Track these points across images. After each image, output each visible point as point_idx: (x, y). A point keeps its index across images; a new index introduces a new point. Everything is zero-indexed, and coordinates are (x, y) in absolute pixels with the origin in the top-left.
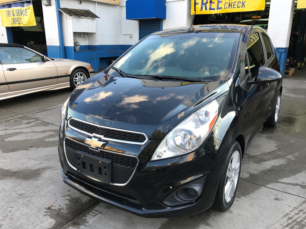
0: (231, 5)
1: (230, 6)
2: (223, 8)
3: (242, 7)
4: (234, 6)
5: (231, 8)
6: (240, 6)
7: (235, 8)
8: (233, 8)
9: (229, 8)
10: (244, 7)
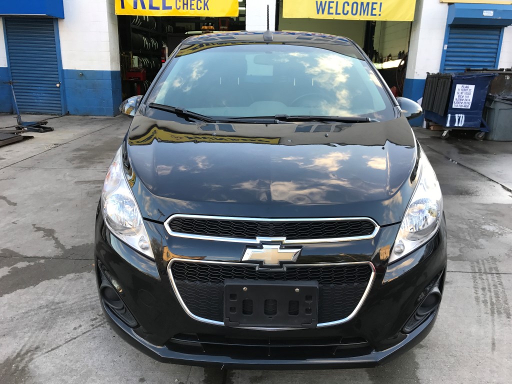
0: (187, 4)
1: (185, 6)
2: (174, 7)
3: (204, 9)
4: (191, 6)
5: (187, 9)
6: (201, 8)
7: (194, 9)
8: (191, 9)
9: (184, 9)
10: (208, 9)
